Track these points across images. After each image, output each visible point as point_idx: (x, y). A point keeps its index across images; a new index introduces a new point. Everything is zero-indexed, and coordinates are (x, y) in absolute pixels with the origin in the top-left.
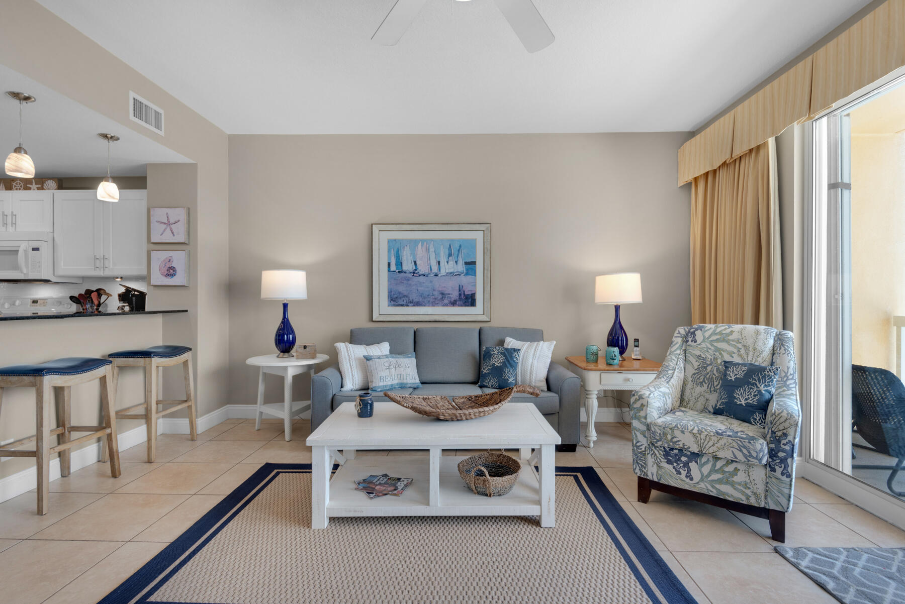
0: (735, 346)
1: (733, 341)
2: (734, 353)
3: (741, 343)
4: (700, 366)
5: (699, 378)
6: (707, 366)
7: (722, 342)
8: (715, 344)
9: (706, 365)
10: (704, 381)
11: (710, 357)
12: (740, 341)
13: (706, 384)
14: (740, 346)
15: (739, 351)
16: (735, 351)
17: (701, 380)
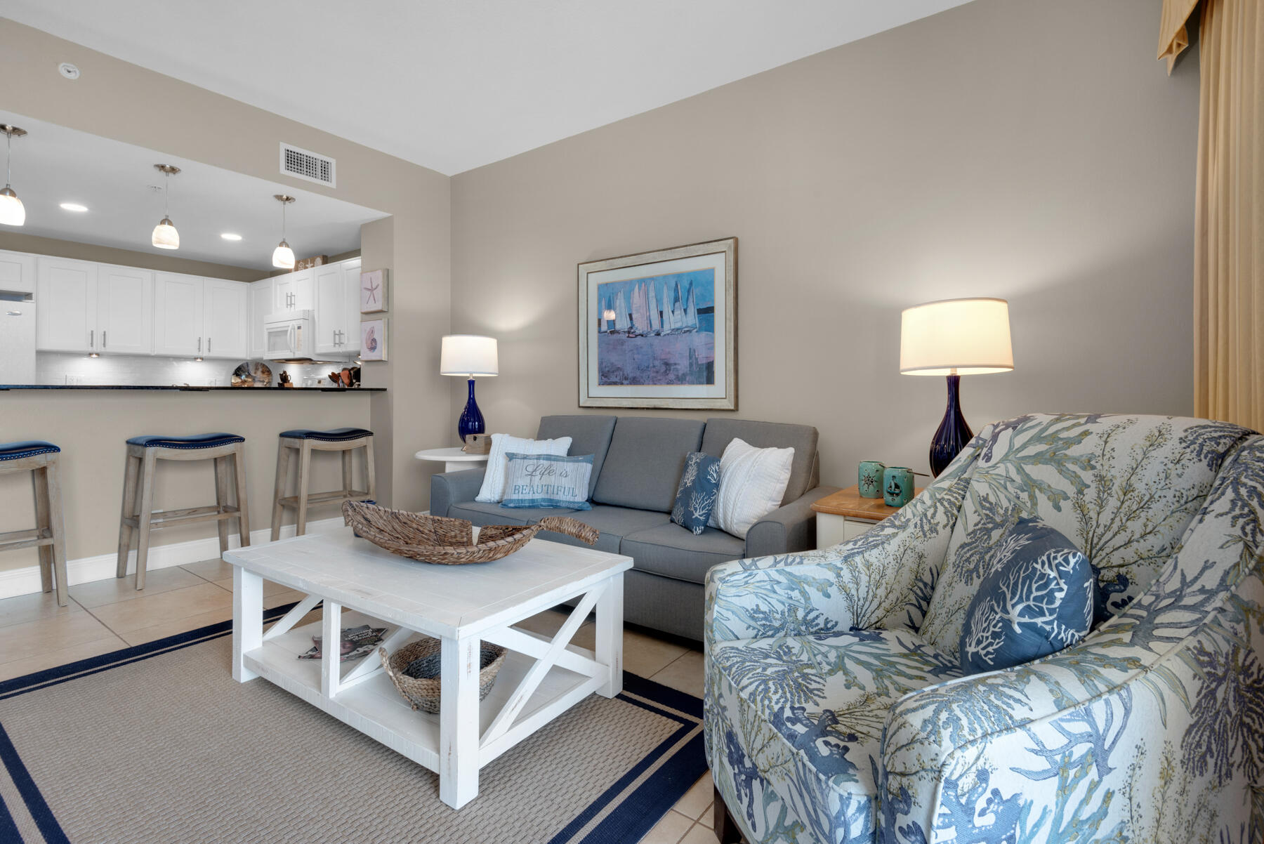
0: (1074, 479)
1: (1075, 460)
2: (1066, 498)
3: (1093, 468)
4: (980, 526)
5: (968, 560)
6: (992, 529)
7: (1046, 462)
8: (1028, 469)
9: (990, 526)
10: (976, 569)
11: (1005, 503)
12: (1093, 462)
13: (979, 577)
14: (1087, 476)
15: (1080, 492)
16: (1071, 490)
17: (972, 566)
